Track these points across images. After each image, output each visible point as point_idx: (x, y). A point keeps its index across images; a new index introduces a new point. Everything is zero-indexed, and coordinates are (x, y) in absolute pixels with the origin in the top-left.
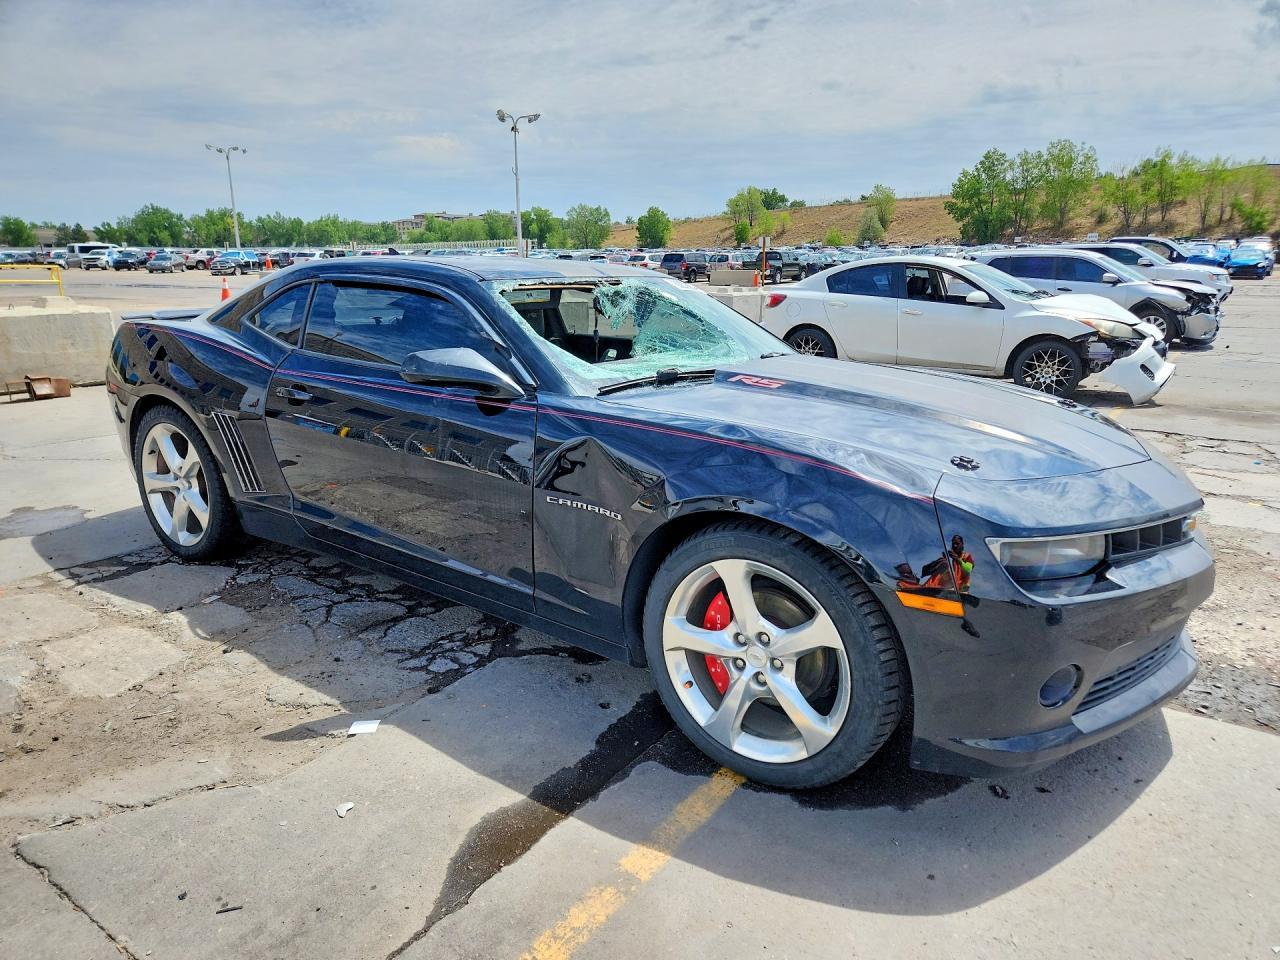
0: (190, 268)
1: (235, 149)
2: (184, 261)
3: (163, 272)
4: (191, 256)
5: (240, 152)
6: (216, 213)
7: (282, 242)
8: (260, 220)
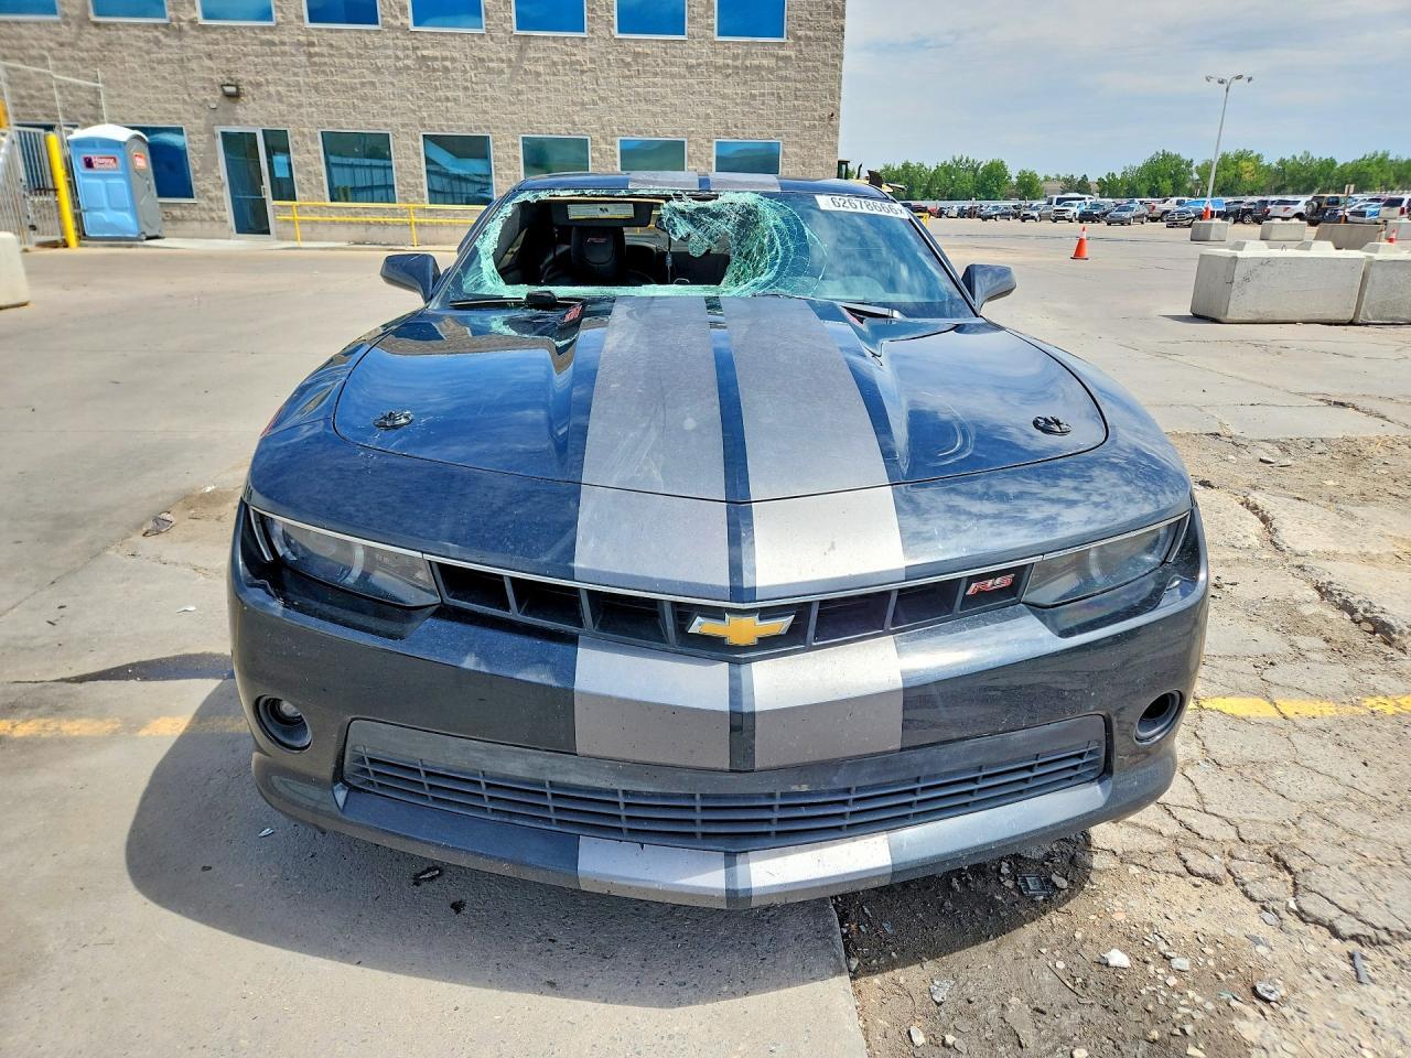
0: (1154, 220)
1: (1239, 77)
2: (1147, 212)
3: (1123, 224)
4: (1158, 206)
5: (1244, 81)
6: (1232, 156)
7: (1301, 189)
8: (1282, 162)
